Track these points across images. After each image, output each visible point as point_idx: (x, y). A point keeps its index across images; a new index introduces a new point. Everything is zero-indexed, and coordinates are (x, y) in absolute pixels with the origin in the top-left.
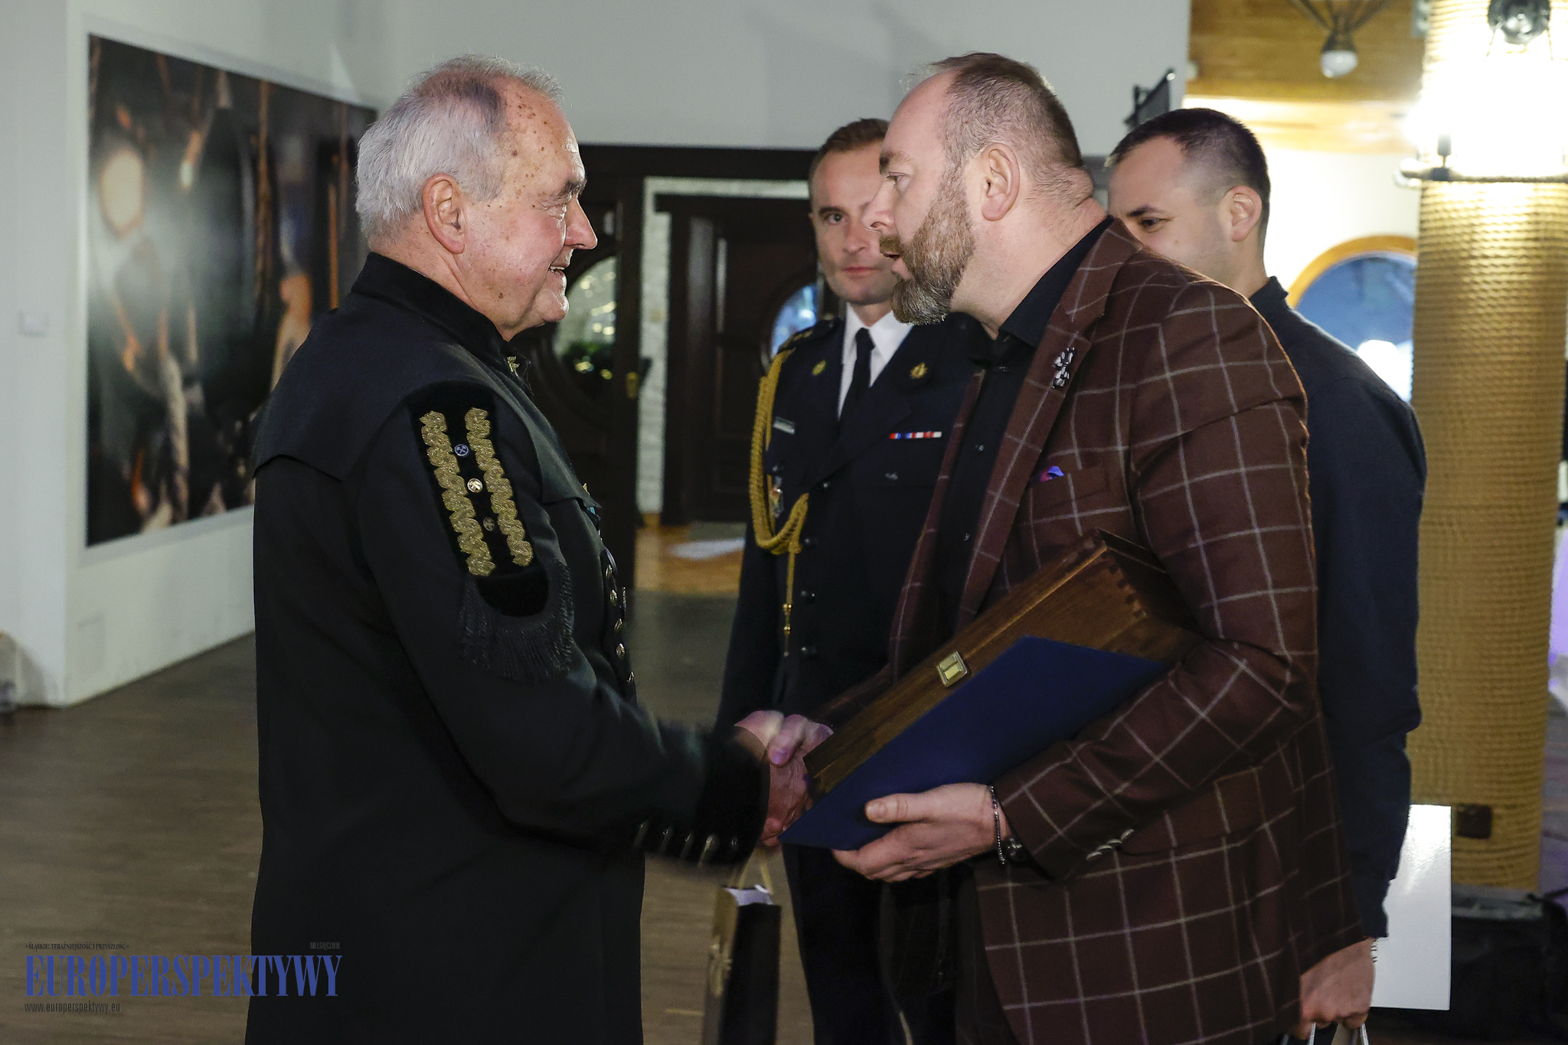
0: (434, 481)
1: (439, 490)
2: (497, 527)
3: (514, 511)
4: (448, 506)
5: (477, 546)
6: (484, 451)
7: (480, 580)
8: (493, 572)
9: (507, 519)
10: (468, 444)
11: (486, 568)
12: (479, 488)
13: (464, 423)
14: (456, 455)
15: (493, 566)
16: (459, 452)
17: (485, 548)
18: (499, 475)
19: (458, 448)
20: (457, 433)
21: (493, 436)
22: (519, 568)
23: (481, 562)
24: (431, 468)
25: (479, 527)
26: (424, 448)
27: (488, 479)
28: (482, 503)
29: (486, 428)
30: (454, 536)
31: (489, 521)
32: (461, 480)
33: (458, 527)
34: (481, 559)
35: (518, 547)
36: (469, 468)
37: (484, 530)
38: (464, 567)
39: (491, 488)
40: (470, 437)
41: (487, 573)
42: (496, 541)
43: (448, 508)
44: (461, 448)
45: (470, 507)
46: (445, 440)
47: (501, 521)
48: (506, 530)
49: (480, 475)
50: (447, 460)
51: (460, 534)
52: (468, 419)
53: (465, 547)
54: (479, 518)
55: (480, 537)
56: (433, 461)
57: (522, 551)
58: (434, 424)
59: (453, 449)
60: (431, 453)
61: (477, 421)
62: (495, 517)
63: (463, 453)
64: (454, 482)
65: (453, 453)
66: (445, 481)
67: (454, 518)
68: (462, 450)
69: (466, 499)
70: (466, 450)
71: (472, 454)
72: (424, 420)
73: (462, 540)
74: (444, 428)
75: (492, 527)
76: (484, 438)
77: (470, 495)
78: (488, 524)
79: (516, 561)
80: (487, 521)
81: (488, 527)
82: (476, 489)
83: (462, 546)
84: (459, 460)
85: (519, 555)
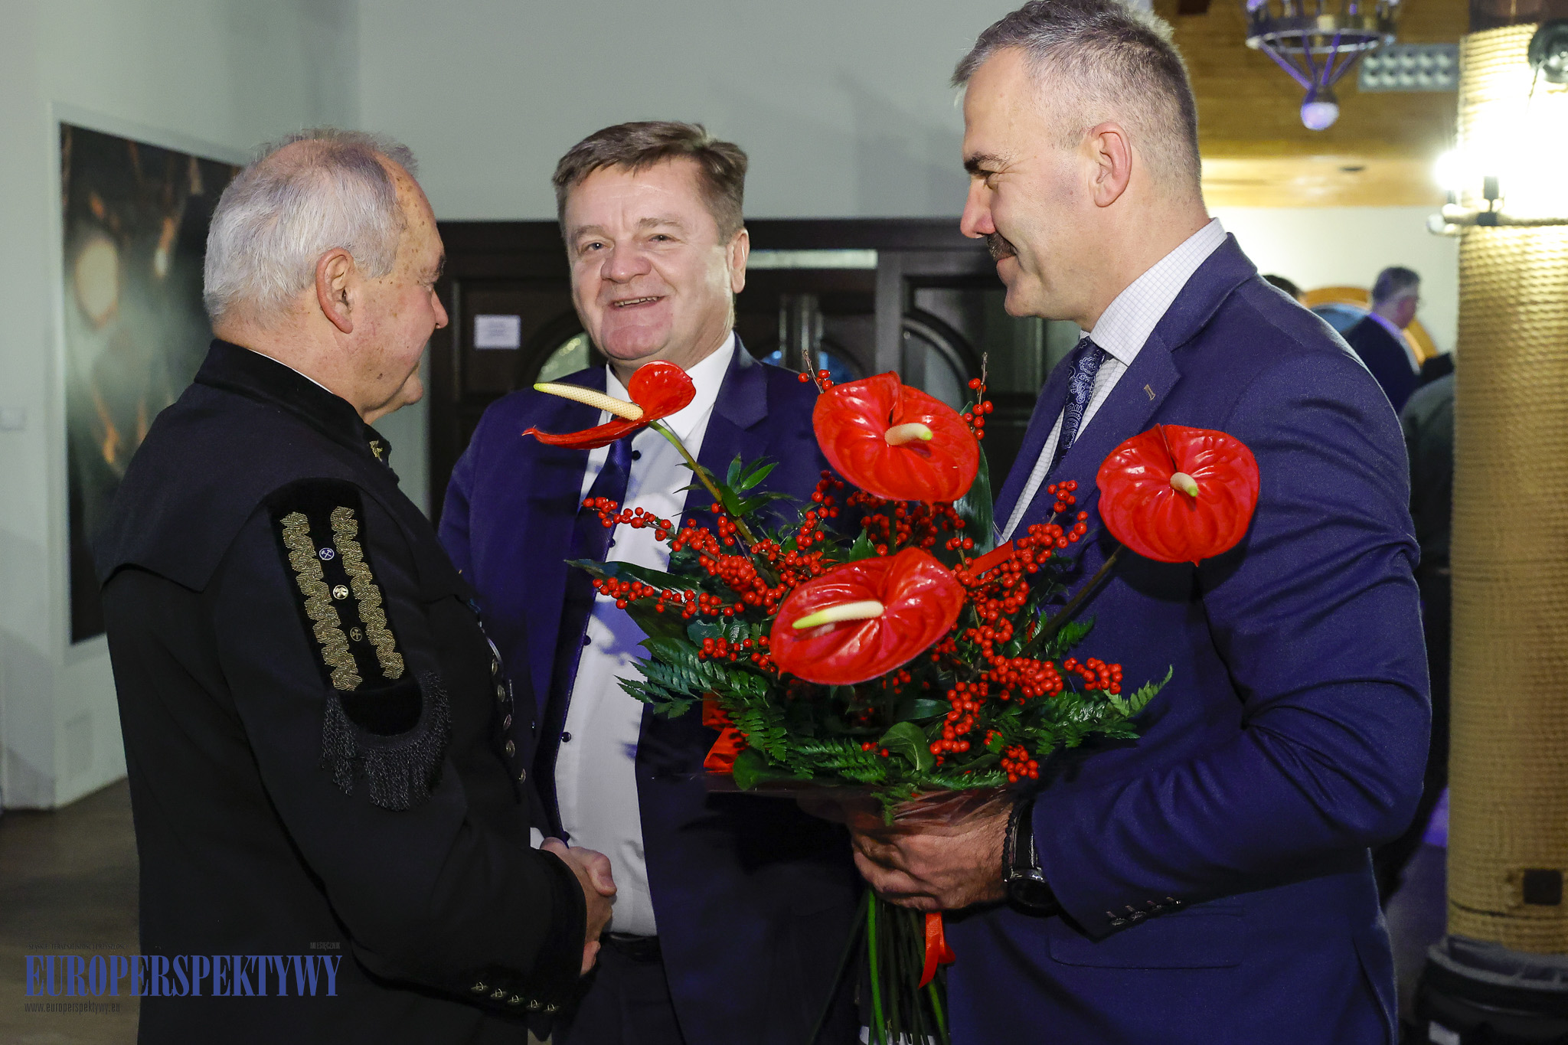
0: (296, 588)
1: (301, 598)
2: (365, 636)
3: (384, 621)
4: (311, 614)
5: (342, 659)
6: (352, 555)
7: (345, 696)
8: (360, 687)
9: (376, 628)
10: (334, 547)
11: (352, 682)
12: (344, 594)
13: (330, 525)
14: (320, 559)
15: (360, 680)
16: (324, 556)
17: (351, 661)
18: (367, 581)
19: (323, 552)
20: (322, 535)
21: (360, 538)
22: (389, 681)
23: (346, 676)
24: (292, 574)
25: (345, 638)
26: (284, 552)
27: (355, 584)
28: (348, 611)
29: (353, 528)
30: (317, 648)
31: (357, 631)
32: (325, 586)
33: (322, 637)
34: (346, 672)
35: (388, 660)
36: (334, 573)
37: (350, 641)
38: (328, 681)
39: (358, 596)
40: (337, 539)
41: (353, 688)
42: (364, 653)
43: (311, 617)
44: (326, 552)
45: (335, 616)
46: (309, 544)
47: (370, 630)
48: (376, 641)
49: (346, 581)
50: (308, 564)
51: (324, 645)
52: (333, 518)
53: (329, 660)
54: (345, 628)
55: (347, 647)
56: (295, 566)
57: (393, 664)
58: (296, 526)
59: (318, 553)
60: (293, 556)
61: (343, 521)
62: (363, 627)
63: (328, 557)
64: (317, 589)
65: (317, 557)
66: (307, 588)
67: (317, 627)
68: (327, 554)
69: (331, 607)
70: (331, 554)
71: (338, 558)
72: (284, 521)
73: (325, 651)
74: (307, 529)
75: (359, 637)
76: (352, 540)
77: (335, 602)
78: (355, 633)
79: (386, 674)
80: (353, 630)
81: (355, 637)
82: (342, 596)
83: (326, 659)
84: (324, 565)
85: (389, 667)
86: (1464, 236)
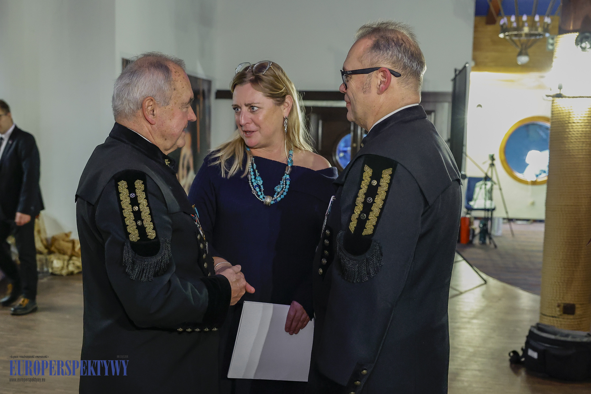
0: (120, 206)
1: (122, 209)
2: (143, 224)
3: (150, 219)
4: (125, 215)
5: (134, 230)
6: (141, 196)
7: (132, 244)
8: (138, 240)
9: (146, 221)
10: (135, 193)
11: (136, 239)
12: (137, 209)
13: (134, 185)
14: (130, 197)
15: (139, 238)
16: (131, 196)
17: (137, 232)
18: (145, 205)
21: (145, 191)
22: (150, 240)
23: (134, 236)
24: (120, 201)
25: (135, 224)
26: (118, 193)
27: (141, 206)
28: (137, 215)
29: (143, 187)
30: (125, 226)
31: (140, 222)
32: (130, 206)
33: (127, 223)
35: (149, 232)
36: (134, 202)
37: (137, 225)
38: (128, 237)
39: (141, 210)
40: (137, 191)
41: (136, 241)
42: (142, 229)
43: (124, 216)
44: (132, 195)
45: (132, 216)
46: (127, 191)
47: (144, 222)
48: (146, 226)
49: (138, 205)
50: (126, 198)
51: (128, 225)
52: (136, 183)
54: (136, 220)
55: (135, 227)
56: (121, 198)
58: (123, 185)
60: (121, 195)
61: (139, 185)
62: (142, 221)
63: (133, 196)
64: (128, 207)
65: (129, 196)
66: (124, 206)
67: (126, 219)
68: (133, 195)
69: (131, 213)
71: (136, 197)
72: (119, 183)
73: (128, 228)
74: (126, 186)
75: (140, 224)
76: (142, 191)
77: (133, 212)
78: (139, 223)
79: (149, 237)
81: (139, 224)
82: (136, 210)
83: (128, 230)
84: (131, 199)
85: (150, 235)
86: (553, 101)
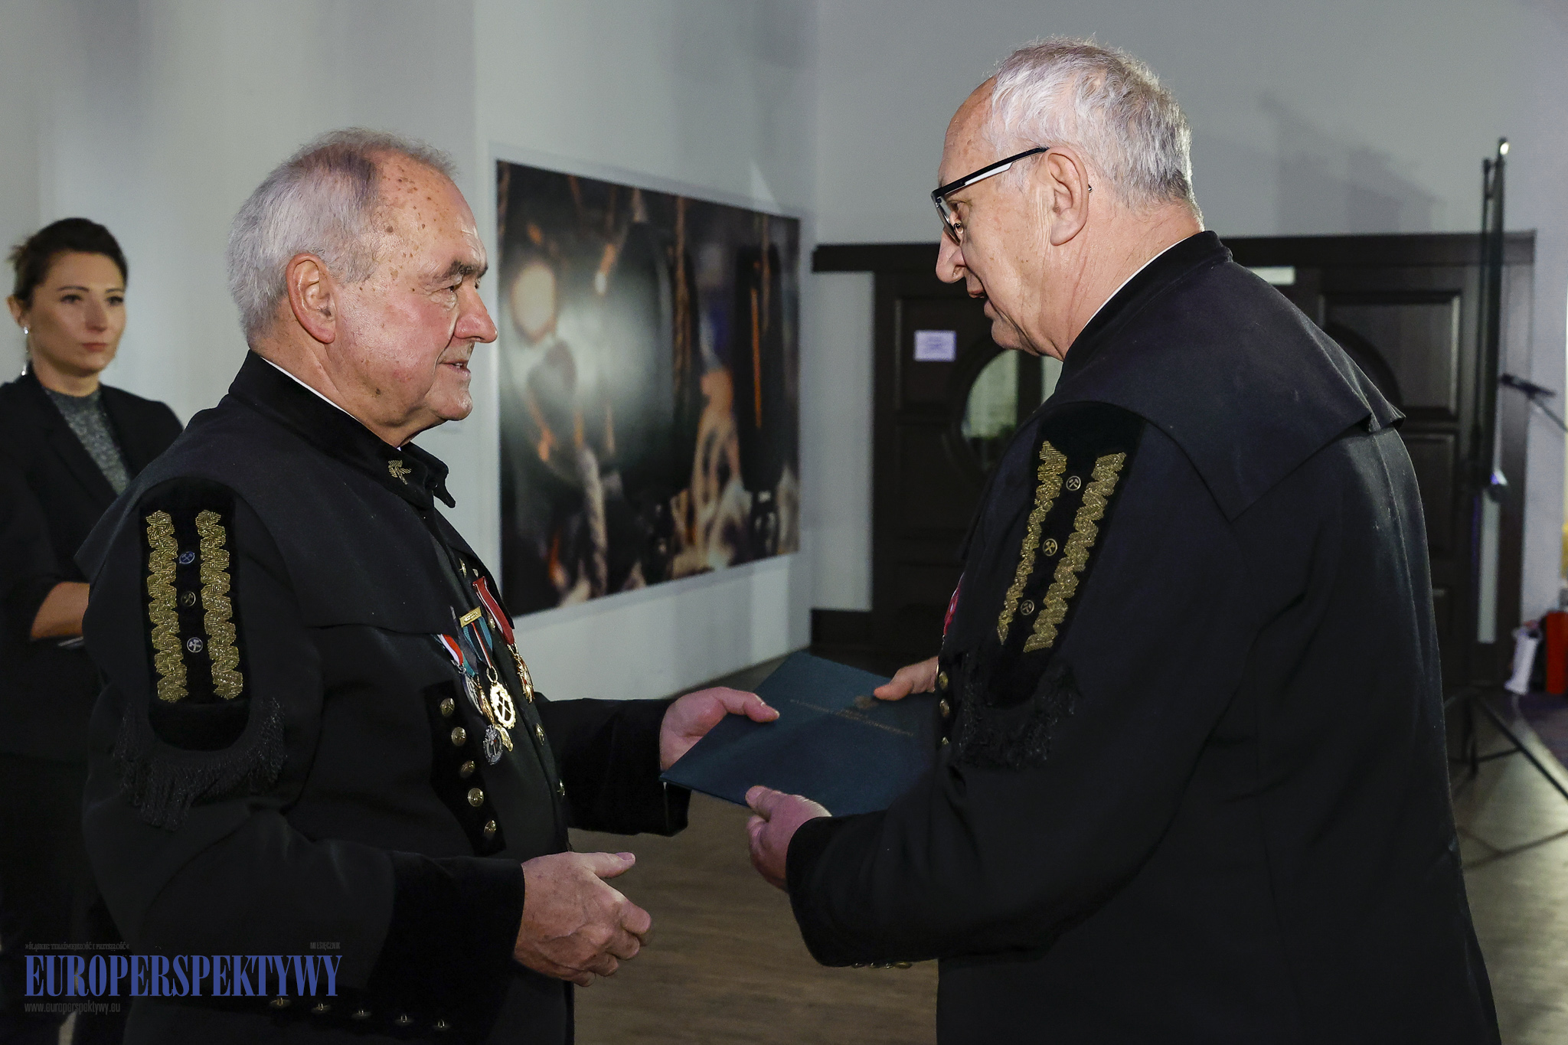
1: (147, 600)
2: (205, 648)
3: (232, 637)
4: (152, 617)
5: (173, 668)
6: (215, 560)
7: (166, 706)
8: (182, 700)
9: (220, 642)
10: (198, 553)
11: (176, 694)
12: (192, 601)
13: (195, 528)
14: (178, 562)
15: (184, 693)
16: (183, 559)
17: (181, 671)
18: (222, 592)
19: (183, 555)
20: (187, 538)
21: (230, 545)
22: (220, 700)
23: (172, 685)
24: (145, 573)
25: (180, 647)
26: (145, 550)
27: (206, 594)
28: (192, 620)
29: (222, 535)
30: (150, 653)
31: (196, 641)
32: (175, 590)
33: (157, 642)
34: (172, 683)
35: (224, 677)
36: (188, 579)
37: (184, 650)
38: (152, 688)
39: (206, 605)
40: (202, 545)
41: (176, 699)
42: (198, 666)
43: (151, 620)
44: (187, 556)
45: (175, 622)
46: (171, 545)
47: (212, 644)
48: (215, 655)
49: (198, 587)
50: (166, 566)
51: (158, 651)
52: (199, 521)
53: (160, 667)
54: (183, 636)
55: (180, 657)
56: (151, 566)
57: (227, 679)
58: (161, 527)
59: (178, 555)
60: (152, 555)
61: (210, 526)
62: (205, 638)
63: (187, 561)
64: (164, 592)
65: (176, 559)
66: (154, 590)
67: (155, 631)
68: (189, 559)
69: (173, 613)
70: (192, 559)
71: (198, 563)
72: (148, 519)
73: (158, 657)
74: (171, 530)
75: (197, 649)
76: (220, 548)
77: (179, 609)
78: (194, 644)
79: (218, 691)
80: (192, 641)
81: (192, 648)
82: (188, 603)
83: (158, 665)
84: (181, 571)
85: (224, 685)
